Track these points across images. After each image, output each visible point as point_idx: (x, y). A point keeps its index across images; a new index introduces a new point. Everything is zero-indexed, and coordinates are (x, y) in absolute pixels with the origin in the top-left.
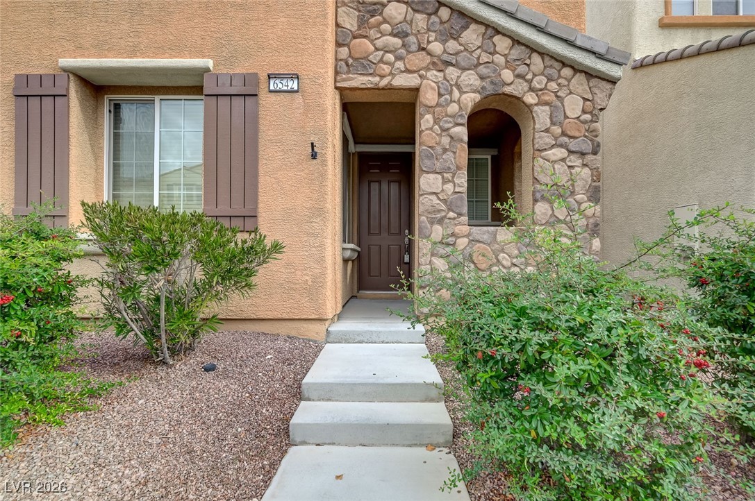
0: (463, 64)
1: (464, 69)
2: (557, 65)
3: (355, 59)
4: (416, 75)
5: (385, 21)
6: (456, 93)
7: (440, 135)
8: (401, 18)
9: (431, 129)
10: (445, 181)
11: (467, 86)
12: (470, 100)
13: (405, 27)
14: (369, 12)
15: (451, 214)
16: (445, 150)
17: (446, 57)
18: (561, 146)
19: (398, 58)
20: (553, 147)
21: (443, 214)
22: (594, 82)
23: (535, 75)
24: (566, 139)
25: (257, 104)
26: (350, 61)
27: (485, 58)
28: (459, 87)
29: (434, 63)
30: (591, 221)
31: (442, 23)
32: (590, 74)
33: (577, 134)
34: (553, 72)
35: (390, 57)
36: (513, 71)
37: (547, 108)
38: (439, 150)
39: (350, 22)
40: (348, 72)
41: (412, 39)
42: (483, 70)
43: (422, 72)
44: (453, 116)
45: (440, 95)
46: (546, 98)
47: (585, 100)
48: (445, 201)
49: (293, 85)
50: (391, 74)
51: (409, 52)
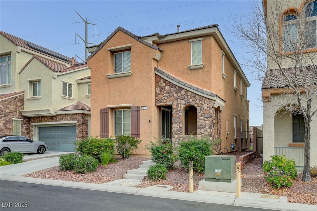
0: (181, 99)
1: (182, 100)
2: (201, 97)
3: (159, 99)
4: (171, 102)
5: (165, 90)
6: (180, 105)
7: (176, 115)
8: (168, 89)
9: (175, 113)
10: (178, 125)
11: (182, 103)
12: (183, 106)
13: (169, 91)
14: (162, 89)
15: (179, 132)
16: (178, 118)
17: (178, 97)
18: (203, 116)
19: (168, 98)
20: (201, 116)
21: (177, 132)
22: (210, 100)
23: (197, 100)
24: (203, 114)
25: (140, 112)
26: (158, 100)
27: (186, 97)
28: (180, 104)
29: (175, 99)
30: (210, 133)
31: (177, 89)
32: (209, 99)
33: (206, 113)
34: (201, 99)
35: (166, 98)
36: (192, 99)
37: (200, 107)
38: (176, 118)
39: (158, 92)
40: (158, 102)
41: (170, 94)
42: (185, 100)
43: (173, 101)
44: (179, 110)
45: (176, 106)
46: (199, 105)
47: (208, 105)
48: (177, 130)
49: (146, 108)
50: (166, 102)
51: (170, 97)
